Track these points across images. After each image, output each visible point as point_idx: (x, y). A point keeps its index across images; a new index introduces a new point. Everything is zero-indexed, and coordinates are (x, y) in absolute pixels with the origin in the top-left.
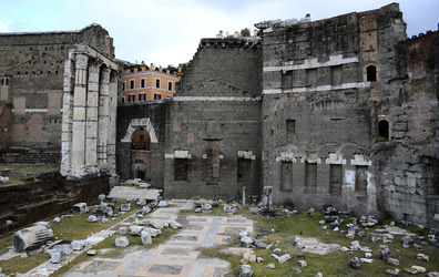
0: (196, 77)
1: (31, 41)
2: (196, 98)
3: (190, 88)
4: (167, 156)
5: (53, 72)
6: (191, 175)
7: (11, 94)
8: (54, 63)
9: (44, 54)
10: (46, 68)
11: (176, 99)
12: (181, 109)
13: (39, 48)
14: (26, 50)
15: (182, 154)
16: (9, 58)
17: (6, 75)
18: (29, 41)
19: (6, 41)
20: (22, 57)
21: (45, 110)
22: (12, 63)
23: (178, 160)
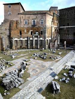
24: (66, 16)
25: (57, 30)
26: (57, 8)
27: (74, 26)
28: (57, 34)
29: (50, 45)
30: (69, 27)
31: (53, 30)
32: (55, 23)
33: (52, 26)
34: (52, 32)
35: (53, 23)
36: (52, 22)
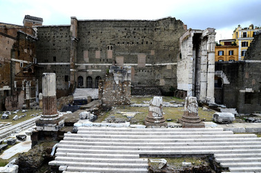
0: (257, 50)
1: (126, 25)
2: (257, 61)
3: (254, 56)
4: (242, 91)
5: (140, 43)
6: (253, 101)
7: (114, 55)
8: (140, 37)
9: (134, 33)
10: (135, 40)
11: (247, 61)
12: (249, 67)
13: (131, 29)
14: (123, 29)
15: (249, 90)
16: (112, 34)
17: (110, 44)
18: (124, 24)
19: (110, 24)
20: (120, 34)
21: (136, 65)
22: (114, 37)
23: (246, 93)
24: (51, 42)
25: (30, 70)
26: (41, 20)
27: (65, 64)
28: (31, 79)
29: (7, 102)
30: (57, 64)
31: (17, 70)
32: (21, 55)
33: (13, 60)
34: (11, 73)
35: (15, 53)
36: (13, 51)
